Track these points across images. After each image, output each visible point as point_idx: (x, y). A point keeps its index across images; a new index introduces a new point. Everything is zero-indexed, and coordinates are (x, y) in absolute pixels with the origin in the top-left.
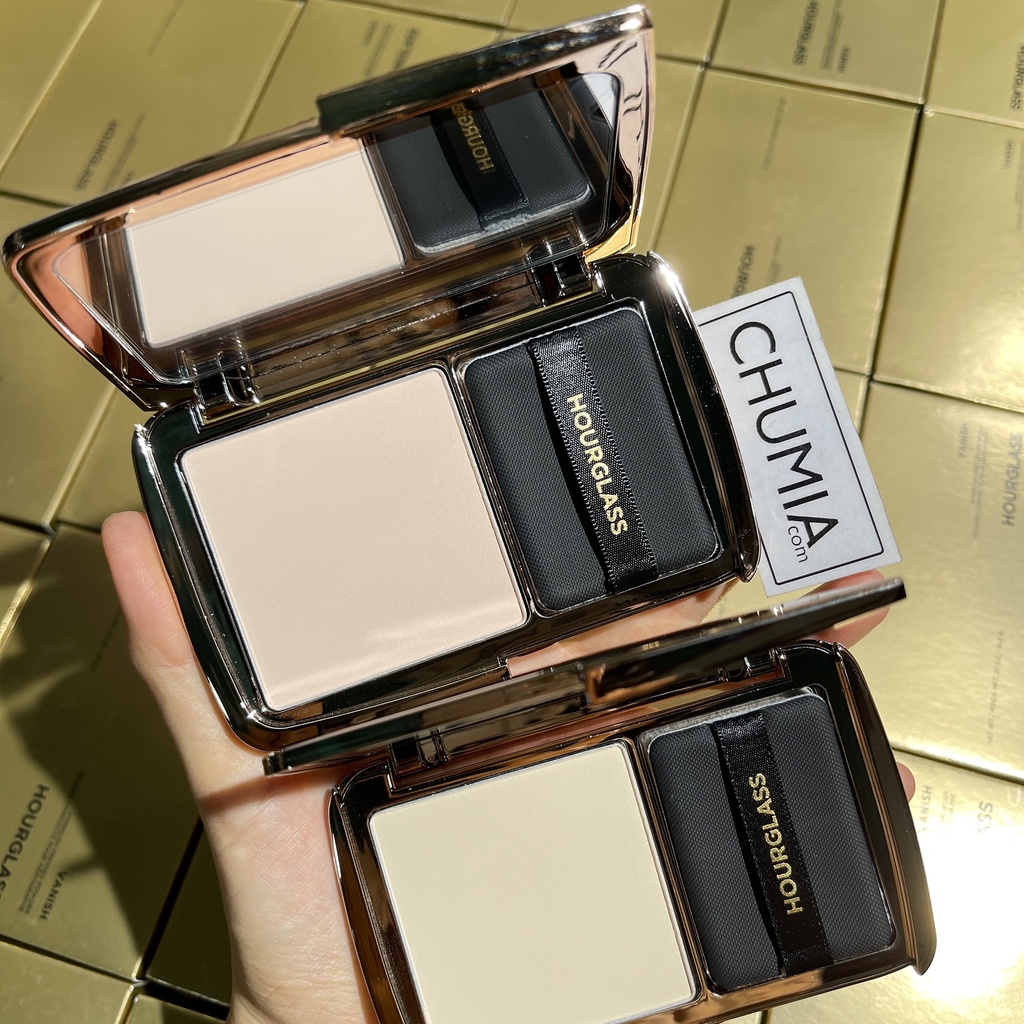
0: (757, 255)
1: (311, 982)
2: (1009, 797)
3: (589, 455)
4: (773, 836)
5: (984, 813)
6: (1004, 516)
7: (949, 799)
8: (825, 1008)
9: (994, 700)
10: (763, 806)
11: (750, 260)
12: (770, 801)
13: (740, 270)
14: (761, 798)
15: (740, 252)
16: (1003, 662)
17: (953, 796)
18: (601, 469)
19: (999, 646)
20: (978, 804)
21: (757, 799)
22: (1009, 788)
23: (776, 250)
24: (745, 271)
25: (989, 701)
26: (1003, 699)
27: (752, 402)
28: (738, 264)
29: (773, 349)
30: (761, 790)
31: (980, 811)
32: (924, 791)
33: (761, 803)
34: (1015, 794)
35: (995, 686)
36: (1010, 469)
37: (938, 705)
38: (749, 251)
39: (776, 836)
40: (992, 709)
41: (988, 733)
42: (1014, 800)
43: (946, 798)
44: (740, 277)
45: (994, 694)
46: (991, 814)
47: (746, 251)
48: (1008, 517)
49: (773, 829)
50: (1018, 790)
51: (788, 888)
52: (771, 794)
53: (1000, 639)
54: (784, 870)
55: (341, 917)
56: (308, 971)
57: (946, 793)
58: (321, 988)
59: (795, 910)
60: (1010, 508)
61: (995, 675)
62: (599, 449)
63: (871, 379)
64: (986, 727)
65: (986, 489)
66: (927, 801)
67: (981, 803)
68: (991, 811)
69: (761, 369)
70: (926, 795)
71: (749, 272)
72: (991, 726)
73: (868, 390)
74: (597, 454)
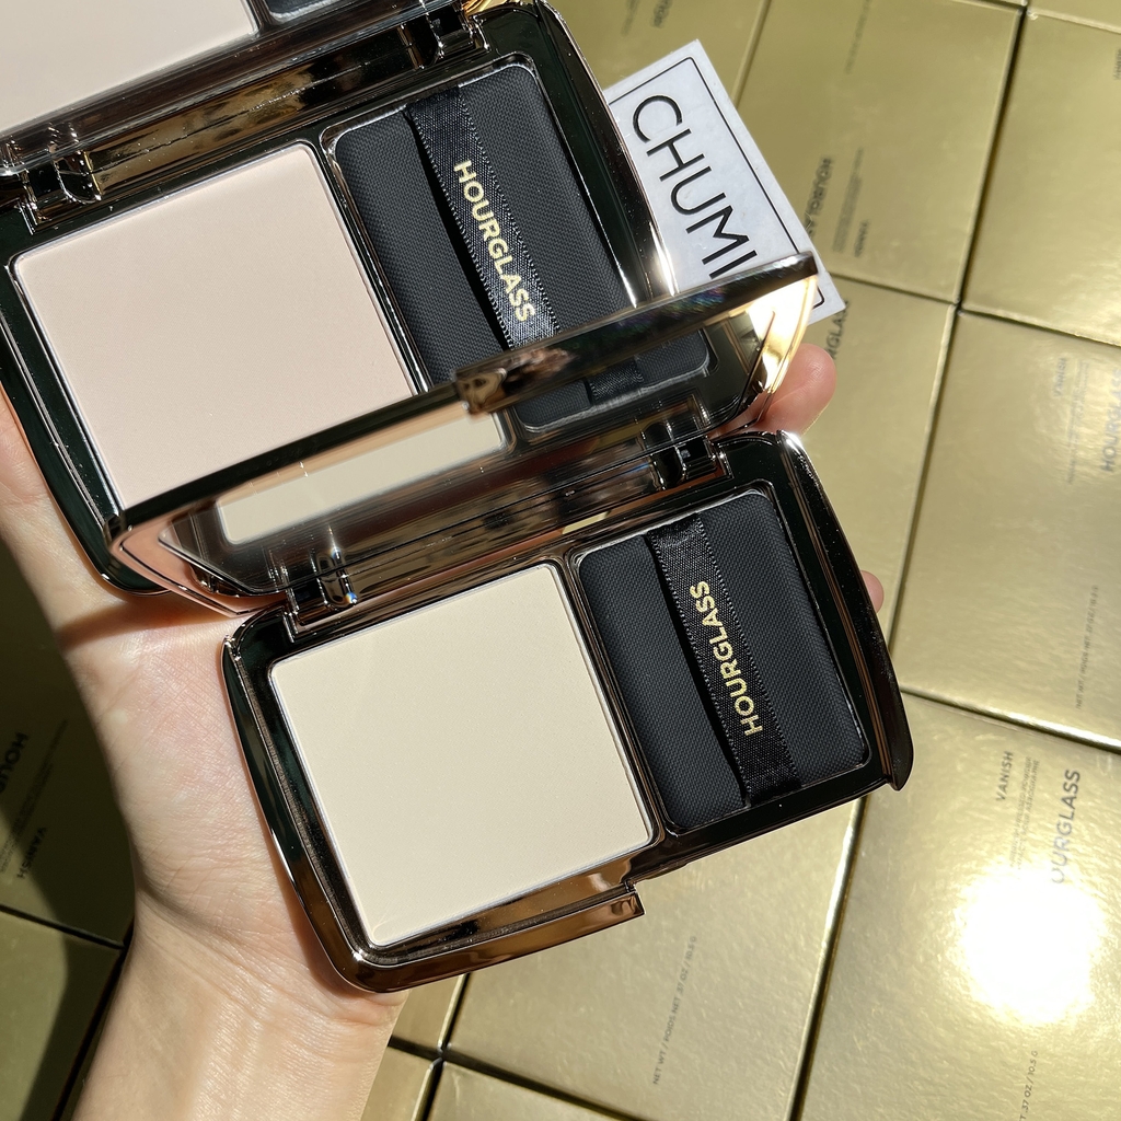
0: (835, 169)
1: (216, 859)
2: (1098, 765)
3: (484, 230)
4: (723, 650)
5: (1070, 782)
6: (1104, 460)
7: (1032, 767)
8: (888, 987)
9: (1085, 661)
10: (708, 617)
11: (827, 173)
12: (716, 611)
13: (816, 185)
14: (705, 609)
15: (816, 164)
16: (1096, 619)
17: (1036, 763)
18: (498, 246)
19: (1093, 602)
20: (1063, 772)
21: (702, 610)
22: (1098, 755)
23: (857, 163)
24: (821, 186)
25: (1079, 661)
26: (1095, 659)
27: (663, 178)
28: (814, 177)
29: (679, 120)
30: (705, 599)
31: (1065, 780)
32: (1005, 758)
33: (705, 614)
34: (1105, 762)
35: (1087, 645)
36: (1112, 410)
37: (1022, 665)
38: (827, 163)
39: (726, 650)
40: (1083, 670)
41: (1078, 696)
42: (1104, 768)
43: (1028, 765)
44: (815, 193)
45: (1086, 654)
46: (1079, 784)
47: (822, 163)
48: (1108, 462)
49: (722, 641)
50: (1110, 758)
51: (744, 706)
52: (716, 602)
53: (1094, 595)
54: (738, 687)
55: (245, 784)
56: (212, 847)
57: (1029, 759)
58: (228, 867)
59: (754, 730)
60: (1110, 452)
61: (1088, 634)
62: (494, 223)
63: (959, 307)
64: (1076, 689)
65: (1084, 430)
66: (1007, 768)
67: (1067, 772)
68: (1078, 780)
69: (670, 143)
70: (1006, 761)
71: (825, 187)
72: (1081, 688)
73: (956, 319)
74: (492, 228)
